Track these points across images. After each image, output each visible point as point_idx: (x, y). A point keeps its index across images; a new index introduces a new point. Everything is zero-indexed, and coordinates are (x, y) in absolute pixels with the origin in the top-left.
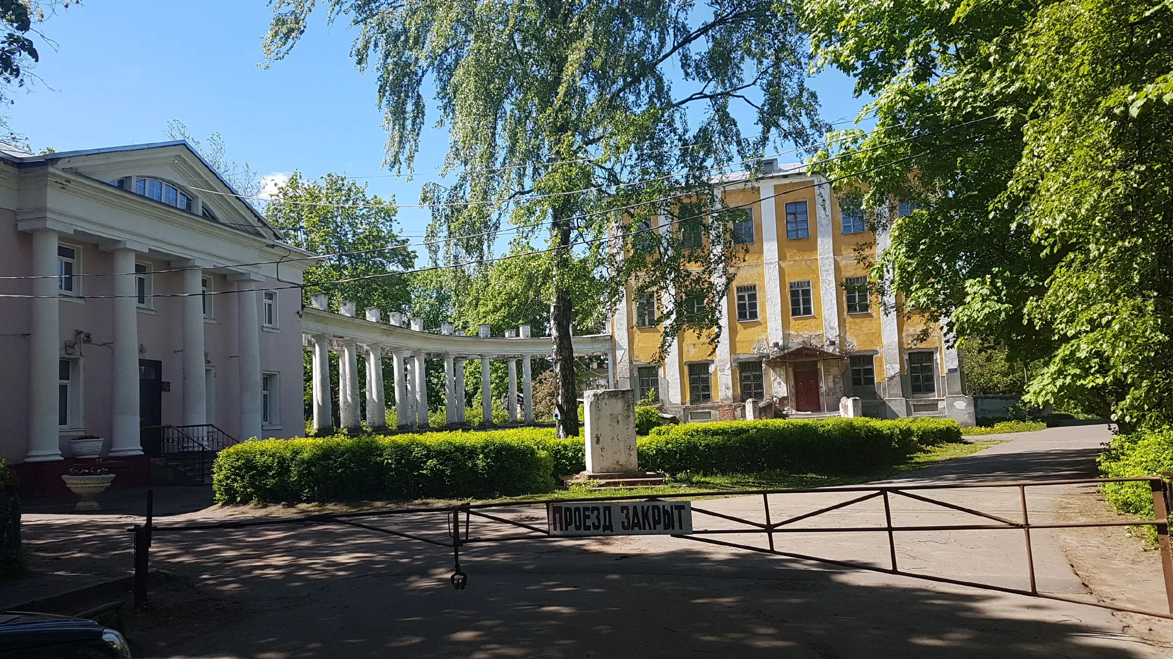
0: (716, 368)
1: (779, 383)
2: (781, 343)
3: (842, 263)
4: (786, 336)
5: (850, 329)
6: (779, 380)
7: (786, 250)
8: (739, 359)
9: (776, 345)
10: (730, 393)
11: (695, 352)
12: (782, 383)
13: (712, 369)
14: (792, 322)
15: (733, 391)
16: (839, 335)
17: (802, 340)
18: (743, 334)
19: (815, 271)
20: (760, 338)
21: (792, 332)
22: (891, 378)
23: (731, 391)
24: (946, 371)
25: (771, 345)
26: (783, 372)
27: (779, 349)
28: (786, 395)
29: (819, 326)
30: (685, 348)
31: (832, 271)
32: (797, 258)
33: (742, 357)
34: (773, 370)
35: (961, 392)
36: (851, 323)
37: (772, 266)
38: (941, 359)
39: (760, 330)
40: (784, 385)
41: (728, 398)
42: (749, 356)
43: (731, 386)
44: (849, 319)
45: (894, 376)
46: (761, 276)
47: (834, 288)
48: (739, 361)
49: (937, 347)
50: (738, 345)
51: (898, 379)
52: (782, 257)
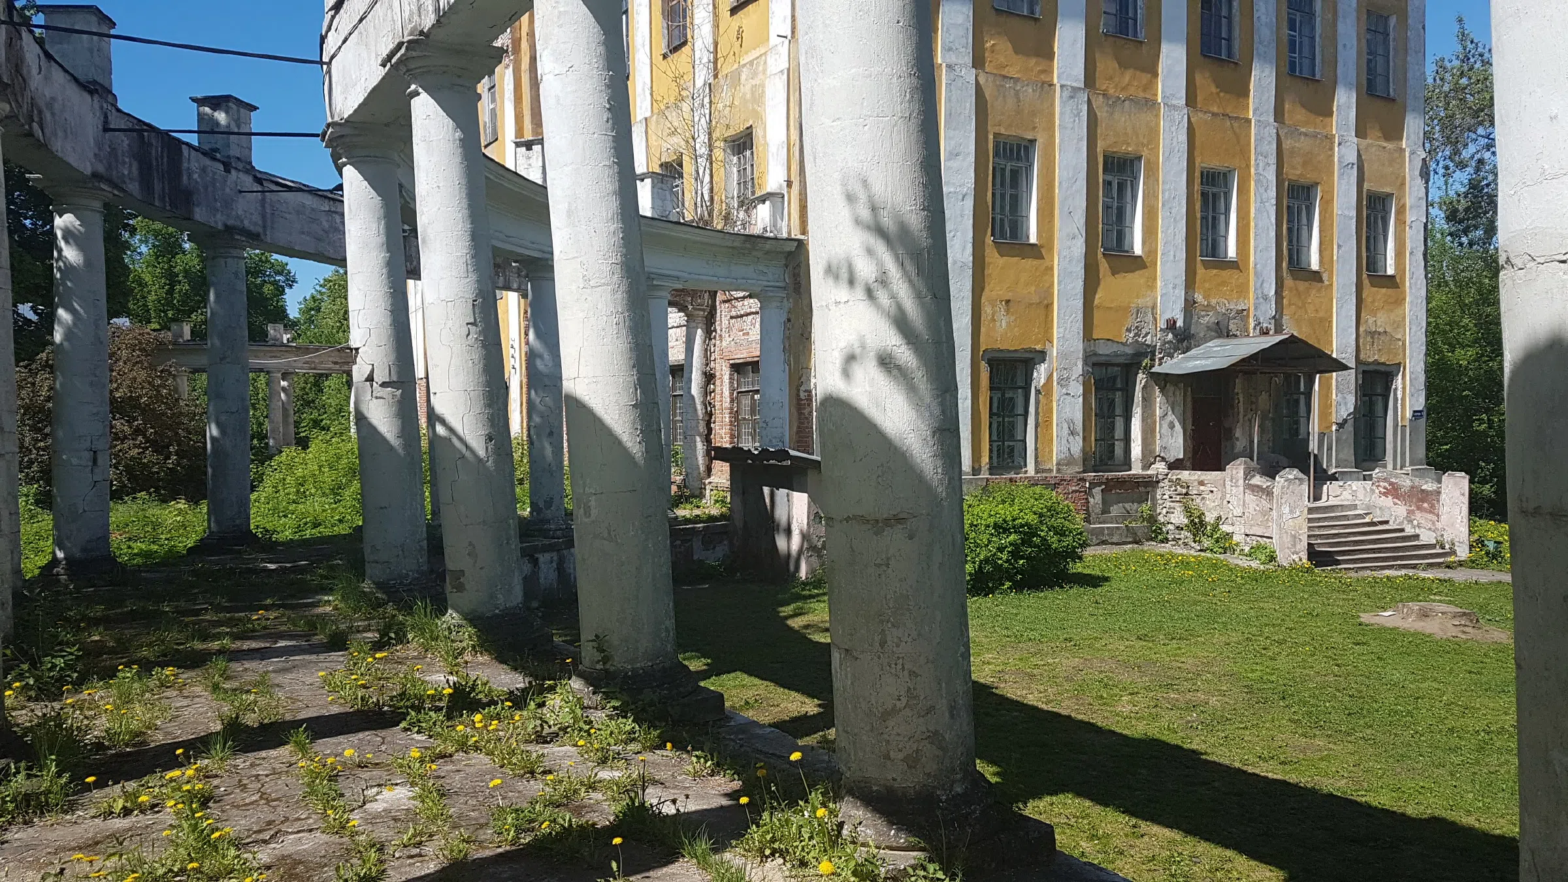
0: (1050, 378)
1: (1172, 426)
2: (1180, 323)
3: (1287, 144)
4: (1190, 306)
5: (1290, 304)
6: (1171, 417)
7: (1198, 78)
8: (1095, 354)
9: (1171, 325)
10: (1077, 445)
11: (1008, 324)
12: (1177, 424)
13: (1040, 374)
14: (1200, 271)
15: (1084, 439)
16: (1274, 317)
17: (1215, 320)
18: (1112, 288)
19: (1244, 153)
20: (1140, 302)
21: (1199, 297)
22: (1341, 426)
23: (1079, 439)
24: (1408, 415)
25: (1162, 324)
26: (1179, 398)
27: (1175, 336)
28: (1181, 456)
29: (1243, 290)
30: (987, 310)
31: (1273, 160)
32: (1215, 109)
33: (1104, 350)
34: (1162, 390)
35: (1424, 461)
36: (1291, 290)
37: (1177, 116)
38: (1404, 388)
39: (1142, 281)
40: (1178, 428)
41: (1070, 461)
42: (1115, 348)
43: (1079, 427)
44: (1289, 282)
45: (1345, 421)
46: (1153, 134)
47: (1274, 202)
48: (1095, 359)
49: (1399, 364)
50: (1097, 315)
51: (1349, 427)
52: (1191, 100)
